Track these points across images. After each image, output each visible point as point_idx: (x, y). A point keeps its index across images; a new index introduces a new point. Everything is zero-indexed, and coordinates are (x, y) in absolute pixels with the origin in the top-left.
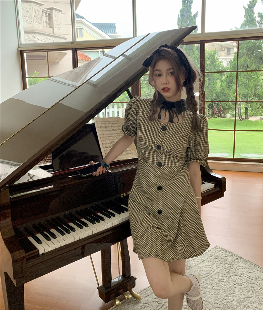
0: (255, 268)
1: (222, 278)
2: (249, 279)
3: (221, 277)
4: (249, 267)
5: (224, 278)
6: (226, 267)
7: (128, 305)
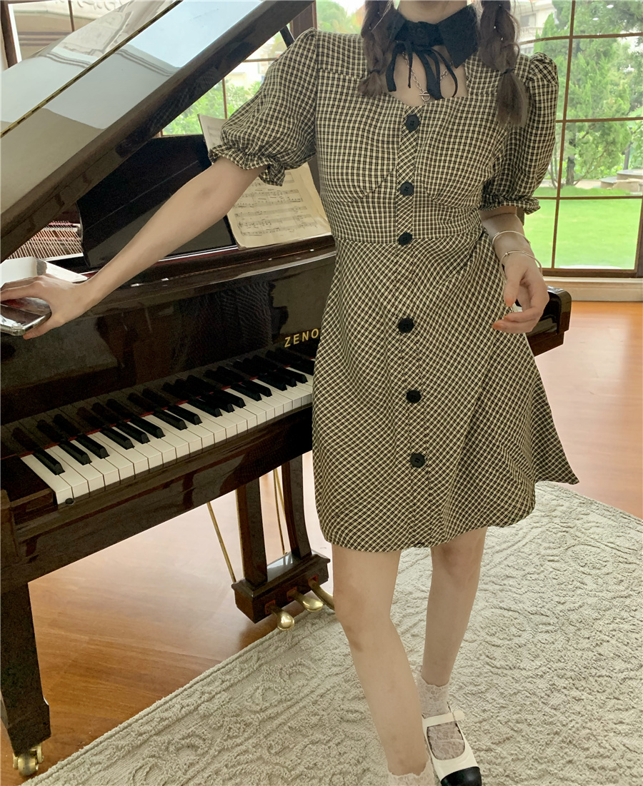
0: (631, 526)
1: (549, 552)
2: (619, 553)
3: (546, 549)
4: (614, 524)
5: (555, 552)
6: (557, 526)
7: (313, 624)
